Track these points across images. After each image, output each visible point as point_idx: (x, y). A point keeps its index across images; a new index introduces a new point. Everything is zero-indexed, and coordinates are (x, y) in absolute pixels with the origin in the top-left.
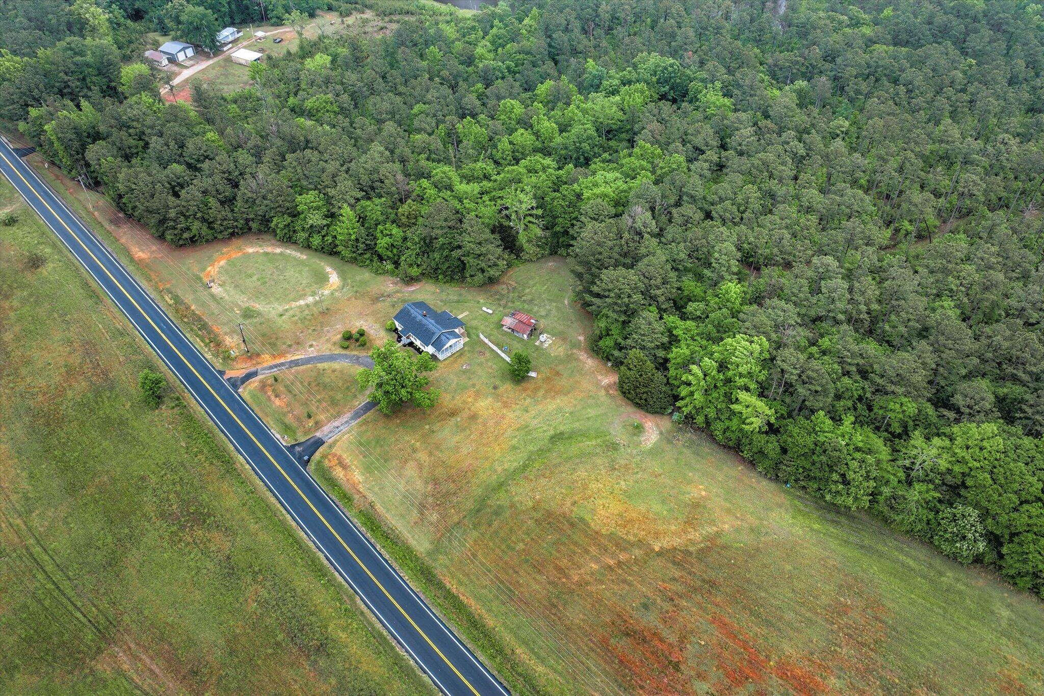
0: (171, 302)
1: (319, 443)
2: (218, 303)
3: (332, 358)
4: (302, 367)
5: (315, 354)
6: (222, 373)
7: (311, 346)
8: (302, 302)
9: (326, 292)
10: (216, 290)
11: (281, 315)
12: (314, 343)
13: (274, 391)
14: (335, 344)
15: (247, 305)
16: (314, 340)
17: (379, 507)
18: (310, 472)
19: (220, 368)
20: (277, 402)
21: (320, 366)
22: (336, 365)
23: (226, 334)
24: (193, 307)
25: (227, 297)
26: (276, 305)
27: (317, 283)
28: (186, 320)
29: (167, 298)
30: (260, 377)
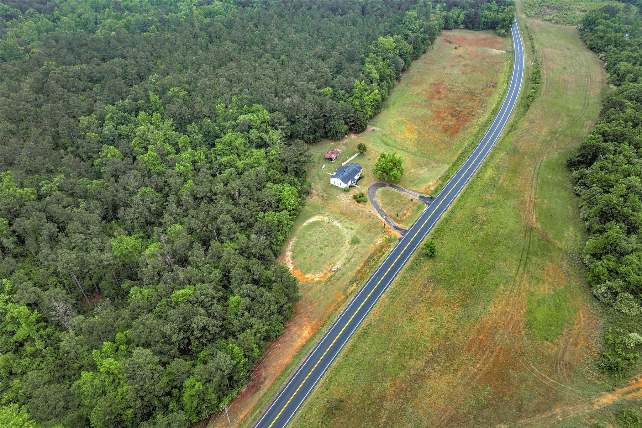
0: (355, 285)
1: (421, 197)
2: (351, 258)
3: (374, 203)
4: (385, 211)
5: (374, 209)
6: (400, 239)
7: (370, 212)
8: (339, 225)
9: (326, 218)
10: (338, 264)
11: (352, 229)
12: (367, 211)
13: (403, 216)
14: (365, 205)
15: (348, 245)
16: (365, 212)
17: (440, 176)
18: (436, 196)
19: (397, 241)
20: (408, 214)
21: (381, 205)
22: (378, 201)
23: (375, 244)
24: (359, 268)
25: (344, 257)
26: (344, 233)
27: (320, 224)
28: (368, 271)
29: (352, 289)
30: (396, 224)
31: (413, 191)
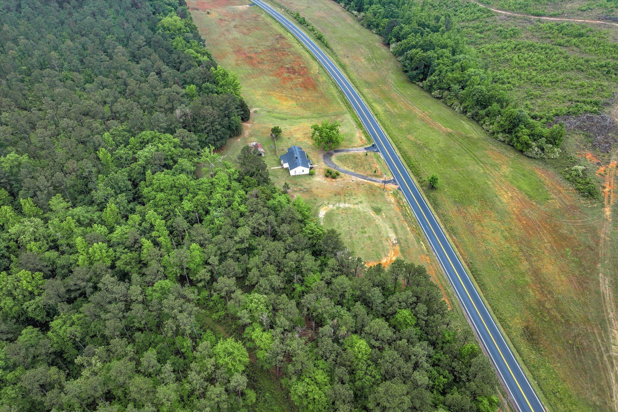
1: (367, 149)
2: (394, 225)
3: (346, 172)
4: (361, 174)
5: (353, 177)
6: (399, 189)
7: (353, 181)
8: (347, 205)
9: (331, 206)
10: (393, 236)
11: (361, 202)
12: (351, 181)
13: (378, 171)
14: (342, 177)
15: (377, 216)
16: (350, 183)
17: (355, 126)
18: (374, 143)
19: (400, 192)
20: (377, 167)
21: (353, 171)
22: (346, 168)
23: (393, 204)
24: (409, 229)
25: (387, 227)
26: (361, 209)
27: (333, 214)
29: (424, 247)
30: (382, 179)
31: (355, 147)
